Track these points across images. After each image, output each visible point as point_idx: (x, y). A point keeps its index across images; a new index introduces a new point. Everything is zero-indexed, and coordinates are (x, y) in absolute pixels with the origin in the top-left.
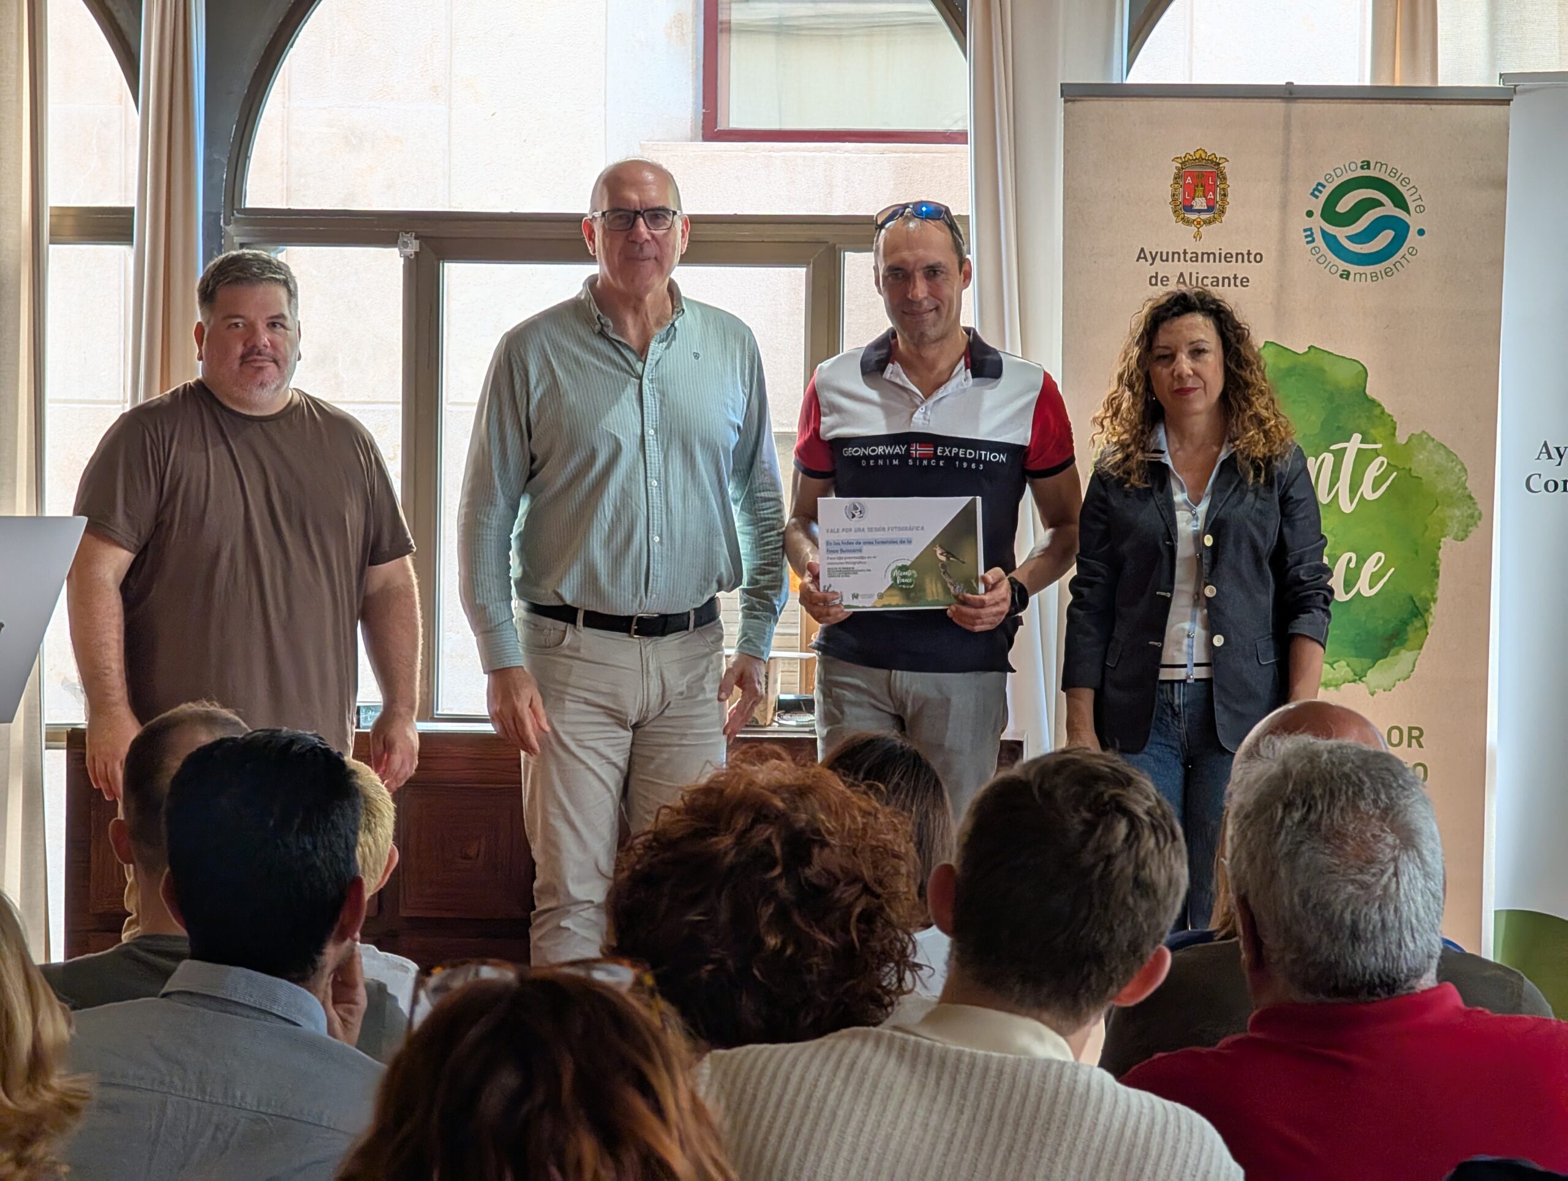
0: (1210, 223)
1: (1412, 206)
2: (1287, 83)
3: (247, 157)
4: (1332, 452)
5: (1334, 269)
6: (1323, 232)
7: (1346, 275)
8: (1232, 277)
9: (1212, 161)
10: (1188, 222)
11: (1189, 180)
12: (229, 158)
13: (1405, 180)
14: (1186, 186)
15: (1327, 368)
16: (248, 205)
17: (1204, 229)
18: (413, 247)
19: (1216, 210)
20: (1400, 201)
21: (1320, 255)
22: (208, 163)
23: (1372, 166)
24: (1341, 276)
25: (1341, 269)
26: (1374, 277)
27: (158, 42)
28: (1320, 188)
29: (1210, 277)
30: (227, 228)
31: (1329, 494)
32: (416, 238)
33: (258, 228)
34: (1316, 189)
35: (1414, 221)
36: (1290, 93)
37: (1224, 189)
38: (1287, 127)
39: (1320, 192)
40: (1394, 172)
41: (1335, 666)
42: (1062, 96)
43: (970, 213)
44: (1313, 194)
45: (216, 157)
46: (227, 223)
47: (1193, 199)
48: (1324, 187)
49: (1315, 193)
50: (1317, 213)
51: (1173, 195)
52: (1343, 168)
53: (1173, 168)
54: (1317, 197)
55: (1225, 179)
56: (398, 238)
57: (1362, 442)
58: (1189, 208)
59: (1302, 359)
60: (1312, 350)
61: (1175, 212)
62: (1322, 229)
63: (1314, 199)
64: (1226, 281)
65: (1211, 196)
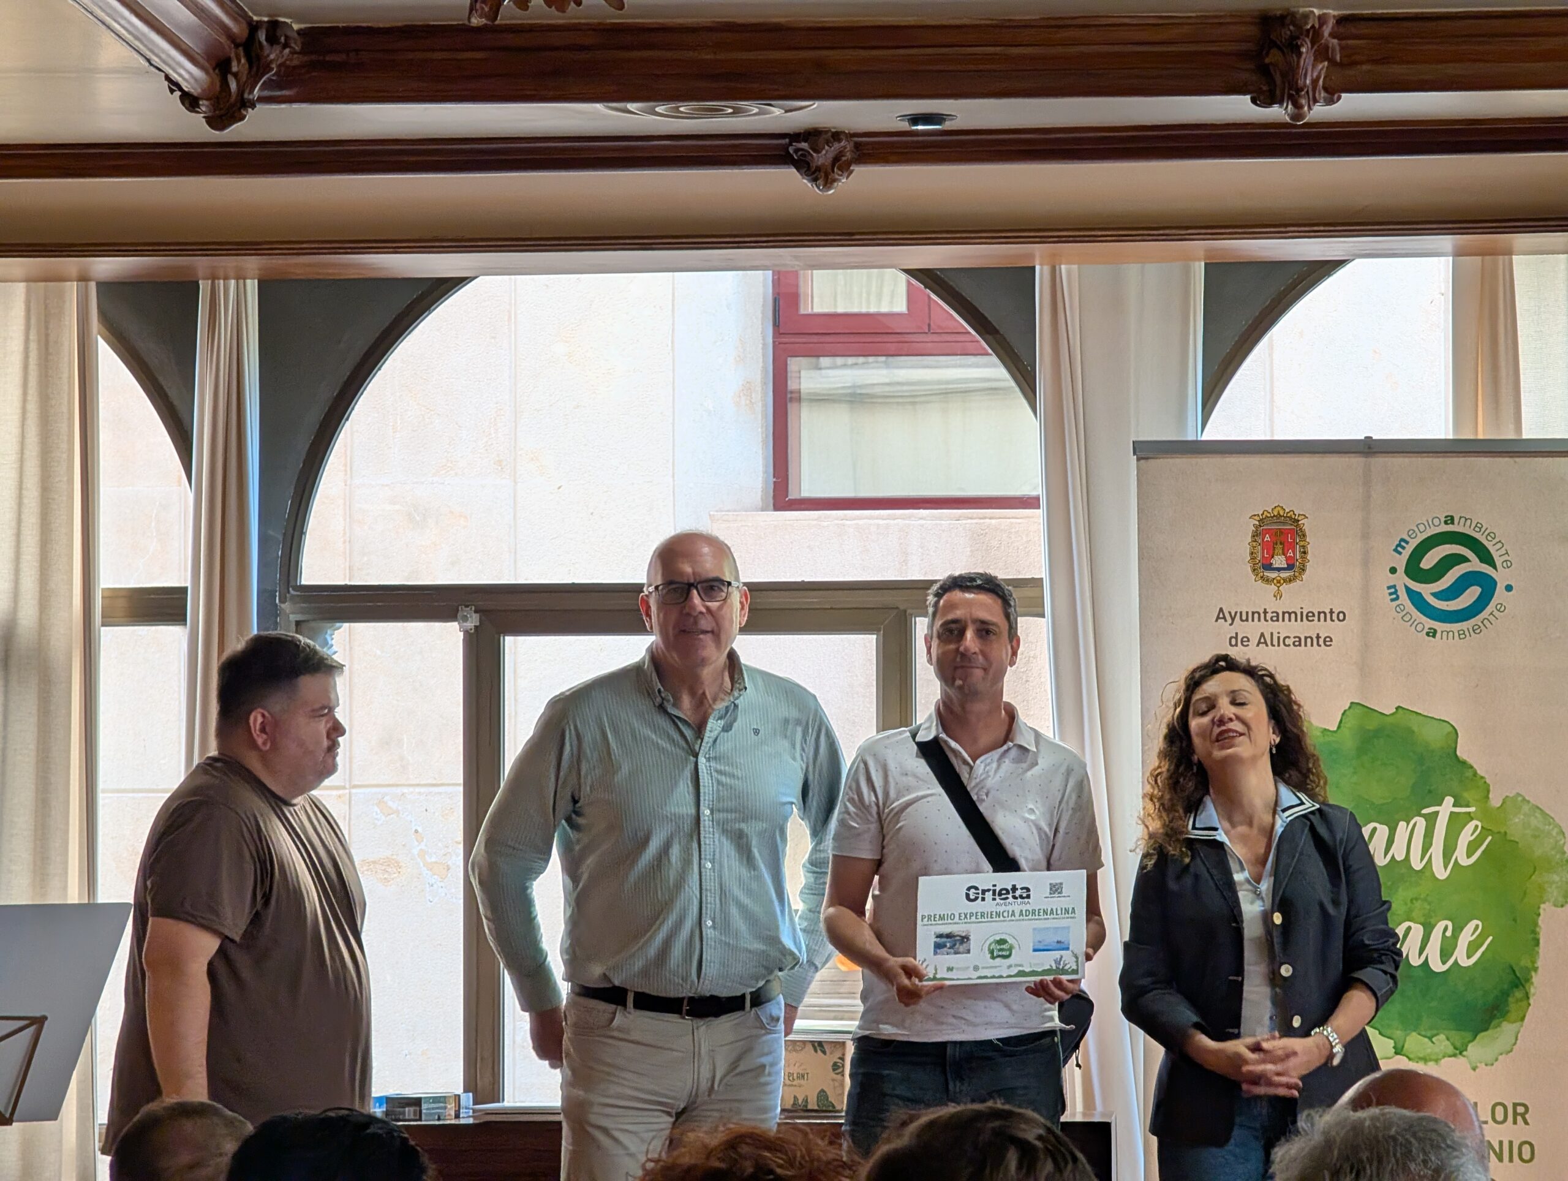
0: (1290, 581)
1: (1498, 562)
2: (1366, 437)
3: (302, 533)
4: (1424, 816)
5: (1420, 627)
6: (1408, 590)
7: (1432, 633)
8: (1314, 637)
9: (1290, 518)
10: (1267, 580)
11: (1267, 538)
12: (285, 534)
13: (1491, 535)
14: (1264, 545)
15: (1415, 729)
16: (304, 582)
17: (1284, 587)
18: (473, 621)
19: (1296, 568)
20: (1486, 557)
21: (1404, 612)
22: (263, 540)
23: (1456, 521)
24: (1428, 634)
25: (1427, 627)
26: (1462, 634)
27: (211, 419)
28: (1403, 544)
29: (1292, 636)
30: (283, 606)
31: (1422, 860)
32: (476, 612)
33: (313, 605)
34: (1399, 545)
35: (1501, 577)
36: (1369, 448)
37: (1304, 547)
38: (1367, 482)
39: (1404, 548)
40: (1479, 527)
41: (1434, 1039)
42: (1134, 453)
43: (1044, 576)
44: (1396, 550)
45: (271, 532)
46: (282, 601)
47: (1273, 557)
48: (1407, 543)
49: (1398, 549)
50: (1401, 570)
51: (1252, 553)
52: (1426, 524)
53: (1250, 526)
54: (1400, 553)
55: (1304, 535)
56: (458, 610)
57: (1454, 806)
58: (1269, 567)
59: (1390, 720)
60: (1400, 710)
61: (1254, 570)
62: (1406, 587)
63: (1397, 555)
64: (1309, 640)
65: (1290, 554)
